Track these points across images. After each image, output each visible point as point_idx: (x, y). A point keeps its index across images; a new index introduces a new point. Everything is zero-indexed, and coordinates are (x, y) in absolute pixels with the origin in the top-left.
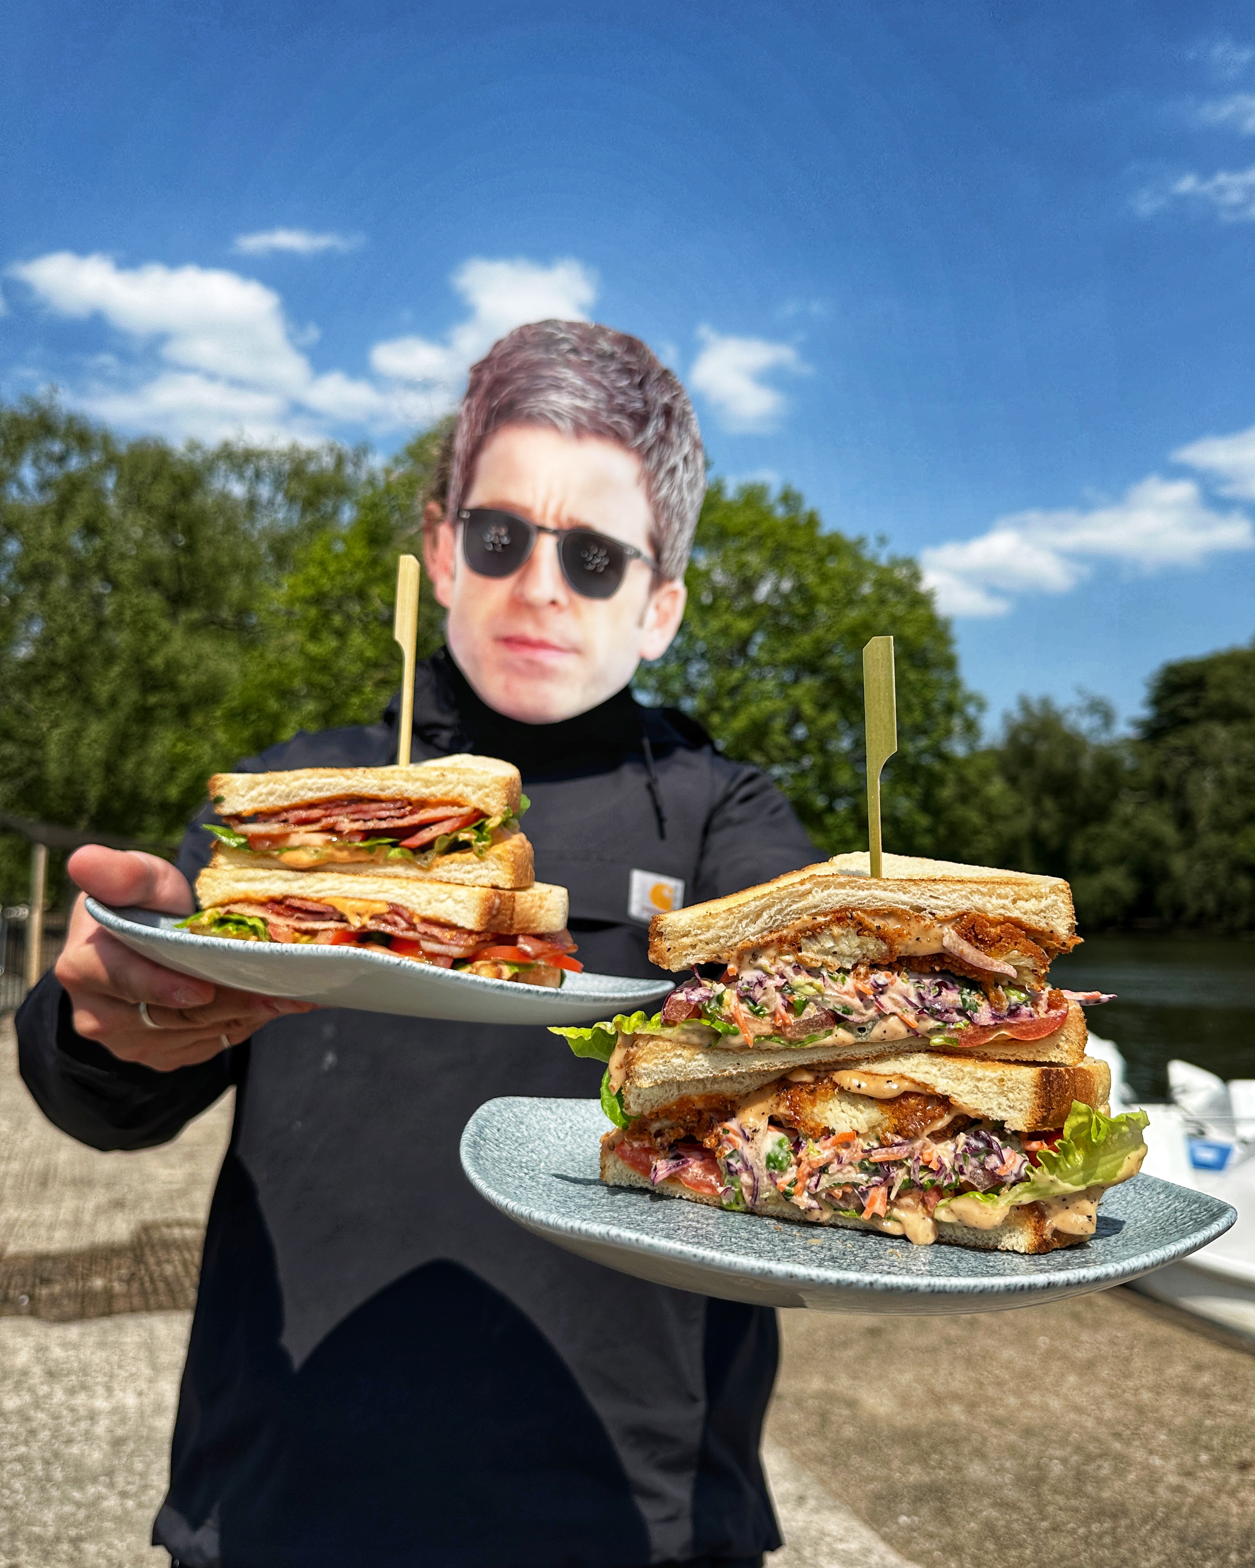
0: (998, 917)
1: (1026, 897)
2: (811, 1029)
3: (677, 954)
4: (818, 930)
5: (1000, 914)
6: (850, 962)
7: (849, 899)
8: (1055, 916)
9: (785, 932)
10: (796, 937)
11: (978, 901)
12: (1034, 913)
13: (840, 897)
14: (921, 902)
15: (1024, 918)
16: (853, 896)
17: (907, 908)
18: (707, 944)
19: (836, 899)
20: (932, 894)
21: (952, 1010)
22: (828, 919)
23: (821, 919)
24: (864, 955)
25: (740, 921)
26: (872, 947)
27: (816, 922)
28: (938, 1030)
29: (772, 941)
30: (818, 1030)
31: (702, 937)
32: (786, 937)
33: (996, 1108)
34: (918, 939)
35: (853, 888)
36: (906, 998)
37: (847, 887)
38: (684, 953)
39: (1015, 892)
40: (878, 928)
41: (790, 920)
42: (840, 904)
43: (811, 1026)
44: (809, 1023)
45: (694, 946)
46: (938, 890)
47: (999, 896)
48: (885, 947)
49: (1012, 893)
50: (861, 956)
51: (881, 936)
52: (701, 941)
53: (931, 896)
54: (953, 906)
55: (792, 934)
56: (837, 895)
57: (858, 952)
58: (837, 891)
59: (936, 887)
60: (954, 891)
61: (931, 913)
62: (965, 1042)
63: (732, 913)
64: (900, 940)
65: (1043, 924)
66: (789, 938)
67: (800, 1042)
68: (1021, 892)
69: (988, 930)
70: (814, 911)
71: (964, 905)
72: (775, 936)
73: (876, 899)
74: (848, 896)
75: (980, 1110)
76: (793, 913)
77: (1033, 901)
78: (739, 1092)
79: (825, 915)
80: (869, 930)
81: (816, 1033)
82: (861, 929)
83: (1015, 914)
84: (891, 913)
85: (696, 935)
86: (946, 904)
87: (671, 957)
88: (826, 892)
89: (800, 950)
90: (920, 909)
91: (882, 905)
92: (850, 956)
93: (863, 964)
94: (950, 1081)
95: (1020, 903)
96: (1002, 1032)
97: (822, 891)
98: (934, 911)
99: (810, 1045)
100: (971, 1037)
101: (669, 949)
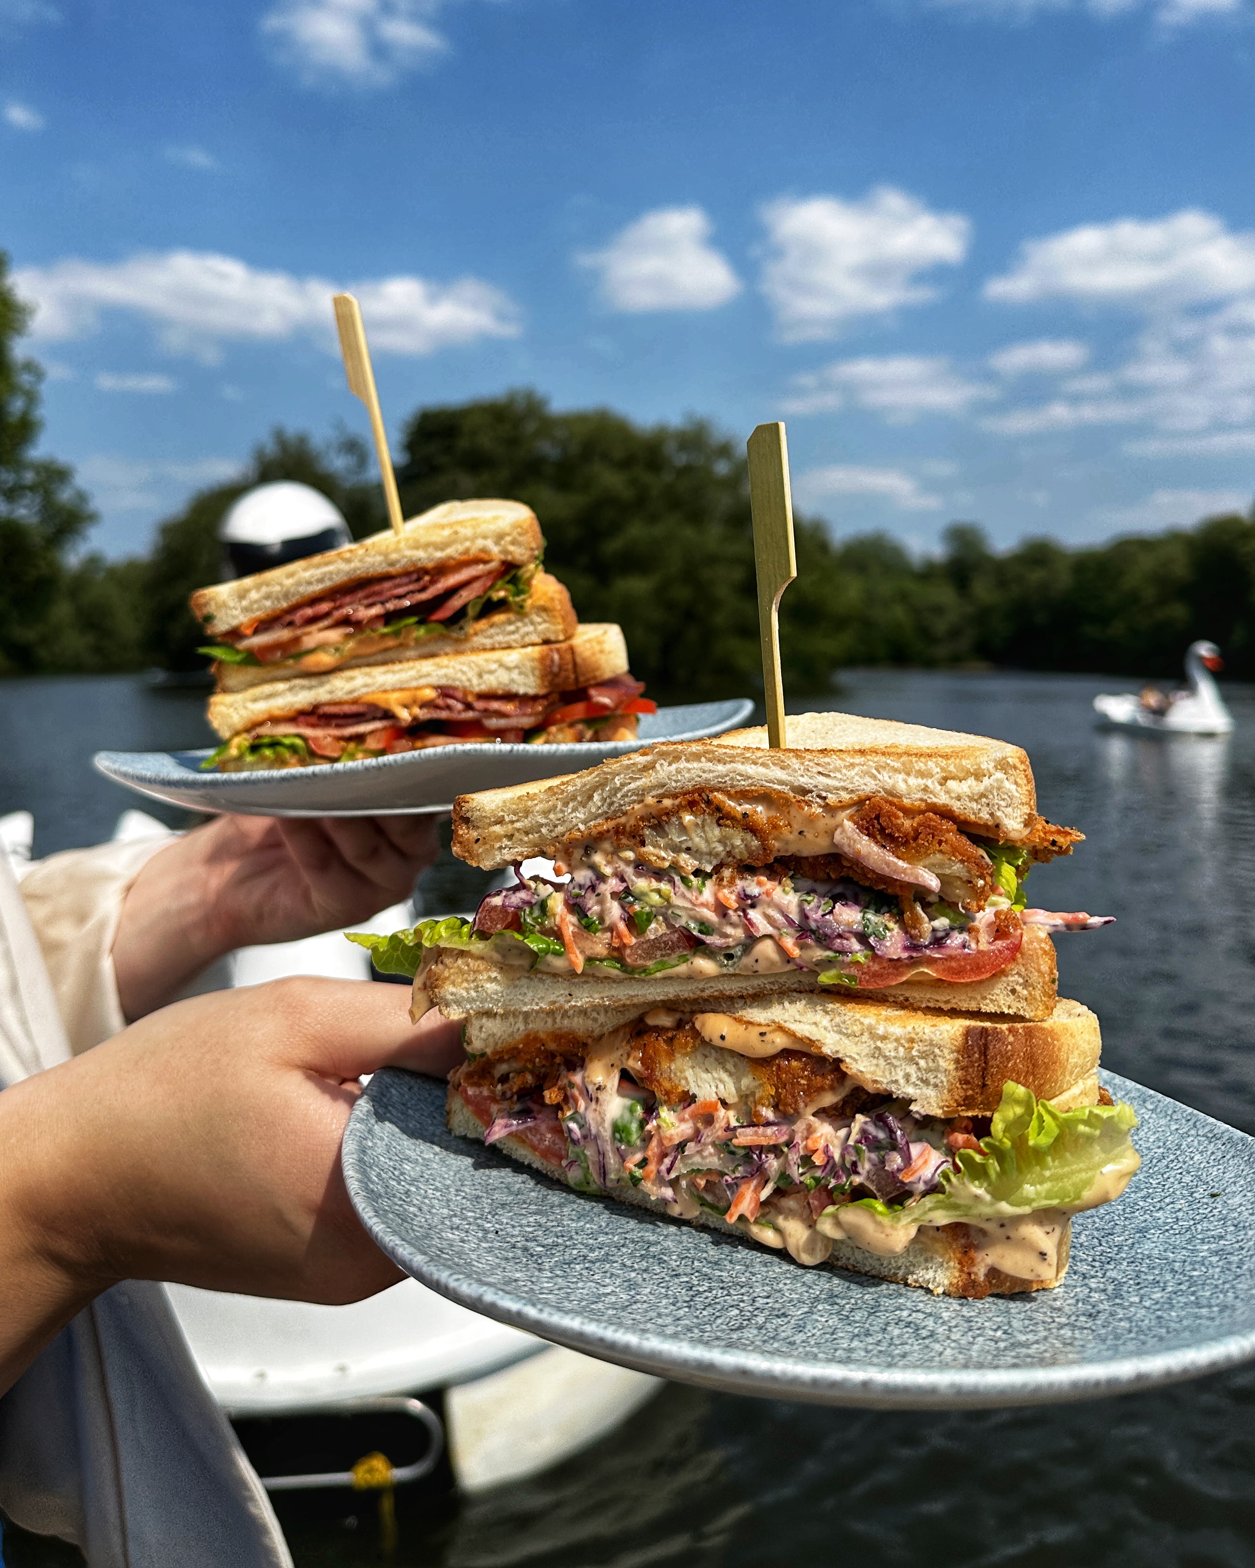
0: (917, 803)
1: (961, 775)
2: (659, 953)
3: (487, 846)
4: (665, 818)
5: (922, 800)
6: (711, 863)
7: (704, 775)
8: (1003, 803)
9: (623, 820)
10: (637, 827)
11: (888, 779)
12: (971, 799)
13: (693, 773)
14: (804, 781)
15: (956, 806)
16: (713, 772)
17: (786, 789)
18: (527, 833)
19: (687, 775)
20: (821, 769)
21: (848, 935)
22: (677, 802)
23: (667, 803)
24: (729, 854)
25: (566, 804)
26: (738, 842)
27: (661, 806)
28: (828, 963)
29: (608, 831)
30: (669, 955)
31: (518, 825)
32: (624, 826)
33: (902, 1082)
34: (801, 833)
35: (710, 760)
36: (786, 917)
37: (703, 759)
38: (497, 845)
39: (942, 769)
40: (745, 815)
41: (629, 804)
42: (693, 783)
43: (660, 949)
44: (656, 945)
45: (510, 837)
46: (829, 764)
47: (921, 774)
48: (756, 843)
49: (938, 770)
50: (723, 854)
51: (748, 825)
52: (518, 830)
53: (819, 773)
54: (850, 786)
55: (632, 822)
56: (689, 770)
57: (720, 848)
58: (689, 765)
59: (827, 760)
60: (852, 765)
61: (819, 796)
62: (867, 981)
63: (555, 794)
64: (775, 833)
65: (985, 815)
66: (628, 828)
67: (645, 970)
68: (952, 768)
69: (899, 822)
70: (660, 791)
71: (868, 786)
72: (611, 824)
73: (741, 775)
74: (704, 772)
75: (881, 1083)
76: (634, 794)
77: (971, 781)
78: (593, 1031)
79: (675, 796)
80: (733, 818)
81: (665, 959)
82: (722, 817)
83: (942, 799)
84: (765, 797)
85: (512, 822)
86: (842, 784)
87: (480, 850)
88: (674, 766)
89: (643, 843)
90: (804, 791)
91: (751, 785)
92: (710, 854)
93: (727, 865)
94: (843, 1038)
95: (951, 784)
96: (922, 970)
97: (670, 764)
98: (824, 794)
99: (658, 975)
100: (875, 975)
101: (478, 840)
